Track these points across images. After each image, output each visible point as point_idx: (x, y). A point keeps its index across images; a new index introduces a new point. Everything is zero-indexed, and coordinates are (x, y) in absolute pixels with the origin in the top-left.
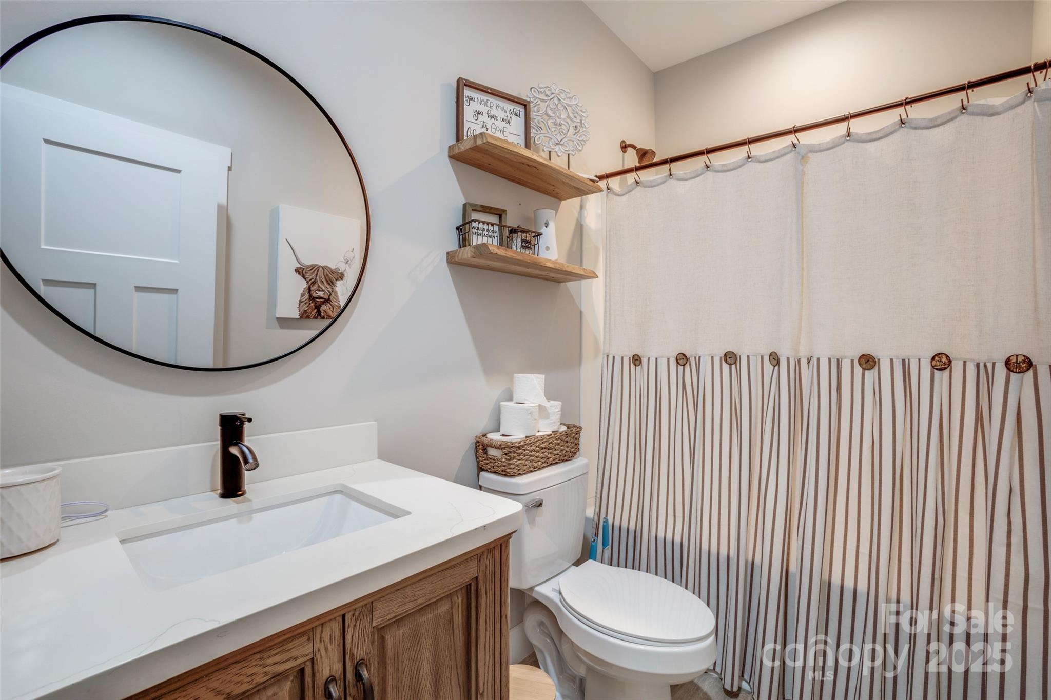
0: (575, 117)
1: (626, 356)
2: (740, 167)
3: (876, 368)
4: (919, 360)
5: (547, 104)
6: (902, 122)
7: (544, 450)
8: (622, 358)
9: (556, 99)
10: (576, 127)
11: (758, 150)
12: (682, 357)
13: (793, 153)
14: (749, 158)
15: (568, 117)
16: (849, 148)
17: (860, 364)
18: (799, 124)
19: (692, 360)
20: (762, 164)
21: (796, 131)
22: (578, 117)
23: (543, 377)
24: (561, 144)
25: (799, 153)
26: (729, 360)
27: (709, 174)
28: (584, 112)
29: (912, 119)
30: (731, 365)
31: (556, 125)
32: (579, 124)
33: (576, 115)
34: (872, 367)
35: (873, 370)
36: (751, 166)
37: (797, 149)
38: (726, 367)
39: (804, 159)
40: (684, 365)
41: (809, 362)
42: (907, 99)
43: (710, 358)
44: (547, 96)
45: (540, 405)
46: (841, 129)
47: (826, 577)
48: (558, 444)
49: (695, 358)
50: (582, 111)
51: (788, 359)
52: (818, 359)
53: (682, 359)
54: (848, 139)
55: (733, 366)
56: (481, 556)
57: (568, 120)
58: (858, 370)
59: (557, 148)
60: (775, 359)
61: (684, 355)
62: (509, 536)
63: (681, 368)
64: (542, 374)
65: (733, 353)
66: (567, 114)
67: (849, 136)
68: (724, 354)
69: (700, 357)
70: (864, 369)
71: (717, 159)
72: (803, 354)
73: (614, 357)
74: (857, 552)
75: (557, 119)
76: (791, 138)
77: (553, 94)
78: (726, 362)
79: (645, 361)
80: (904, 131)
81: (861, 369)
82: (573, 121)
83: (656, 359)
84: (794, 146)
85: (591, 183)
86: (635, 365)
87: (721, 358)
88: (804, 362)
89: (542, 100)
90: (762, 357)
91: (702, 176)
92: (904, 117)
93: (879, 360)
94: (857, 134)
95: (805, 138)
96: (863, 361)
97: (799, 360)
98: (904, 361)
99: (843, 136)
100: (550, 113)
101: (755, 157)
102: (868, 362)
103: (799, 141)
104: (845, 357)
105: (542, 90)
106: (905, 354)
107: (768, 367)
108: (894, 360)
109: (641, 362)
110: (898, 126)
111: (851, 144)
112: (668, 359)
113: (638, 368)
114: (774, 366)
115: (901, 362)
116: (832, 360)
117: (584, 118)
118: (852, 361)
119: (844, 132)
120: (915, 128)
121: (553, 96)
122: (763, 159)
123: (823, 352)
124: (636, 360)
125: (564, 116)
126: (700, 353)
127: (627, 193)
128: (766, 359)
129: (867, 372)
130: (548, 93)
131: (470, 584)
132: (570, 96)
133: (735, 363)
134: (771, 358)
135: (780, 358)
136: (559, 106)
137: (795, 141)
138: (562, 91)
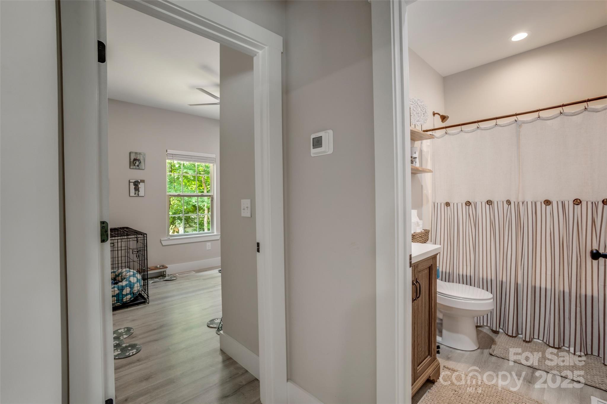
0: (423, 110)
1: (443, 203)
2: (492, 128)
3: (551, 205)
4: (569, 201)
5: (413, 105)
6: (561, 113)
7: (420, 238)
8: (441, 204)
9: (416, 103)
10: (424, 114)
11: (499, 122)
12: (468, 202)
13: (515, 124)
14: (496, 125)
15: (421, 110)
16: (539, 122)
17: (544, 204)
18: (518, 113)
19: (473, 204)
20: (502, 127)
21: (516, 115)
22: (424, 110)
23: (416, 211)
24: (419, 121)
25: (518, 124)
26: (489, 203)
27: (479, 131)
28: (426, 107)
29: (565, 112)
30: (490, 205)
31: (417, 114)
32: (425, 112)
33: (424, 109)
34: (549, 204)
35: (549, 206)
36: (497, 128)
37: (517, 122)
38: (487, 206)
39: (520, 126)
40: (469, 206)
41: (523, 203)
42: (563, 104)
43: (481, 203)
44: (413, 102)
45: (417, 221)
46: (536, 115)
47: (533, 284)
48: (424, 236)
49: (474, 203)
50: (425, 107)
51: (514, 202)
52: (527, 202)
53: (468, 203)
54: (539, 118)
55: (491, 206)
56: (433, 258)
57: (421, 111)
58: (544, 206)
59: (417, 123)
60: (509, 202)
61: (469, 202)
62: (437, 254)
63: (467, 207)
64: (416, 209)
65: (491, 201)
66: (420, 109)
67: (539, 117)
68: (487, 201)
69: (476, 203)
70: (546, 205)
71: (482, 125)
72: (520, 200)
73: (437, 203)
74: (546, 274)
75: (417, 111)
76: (515, 118)
77: (415, 101)
78: (488, 204)
79: (452, 205)
80: (562, 116)
81: (545, 205)
82: (423, 111)
83: (457, 204)
84: (516, 121)
85: (430, 136)
86: (447, 206)
87: (485, 203)
88: (521, 204)
89: (412, 104)
90: (503, 202)
91: (476, 131)
92: (562, 111)
93: (552, 202)
94: (542, 117)
95: (520, 118)
96: (546, 202)
97: (519, 203)
98: (562, 202)
99: (536, 118)
100: (414, 109)
101: (499, 125)
102: (548, 202)
103: (518, 119)
104: (538, 201)
105: (411, 100)
106: (563, 199)
107: (506, 206)
108: (558, 202)
109: (450, 205)
110: (559, 115)
111: (540, 121)
112: (462, 204)
113: (448, 207)
114: (509, 205)
115: (561, 203)
116: (533, 202)
117: (426, 110)
118: (541, 203)
119: (537, 116)
120: (566, 116)
121: (415, 102)
122: (503, 126)
123: (529, 199)
124: (448, 204)
125: (419, 110)
126: (476, 200)
127: (441, 137)
128: (505, 203)
129: (547, 206)
130: (413, 101)
131: (430, 266)
132: (421, 101)
133: (491, 204)
134: (507, 202)
135: (511, 202)
136: (418, 106)
137: (516, 119)
138: (418, 100)
